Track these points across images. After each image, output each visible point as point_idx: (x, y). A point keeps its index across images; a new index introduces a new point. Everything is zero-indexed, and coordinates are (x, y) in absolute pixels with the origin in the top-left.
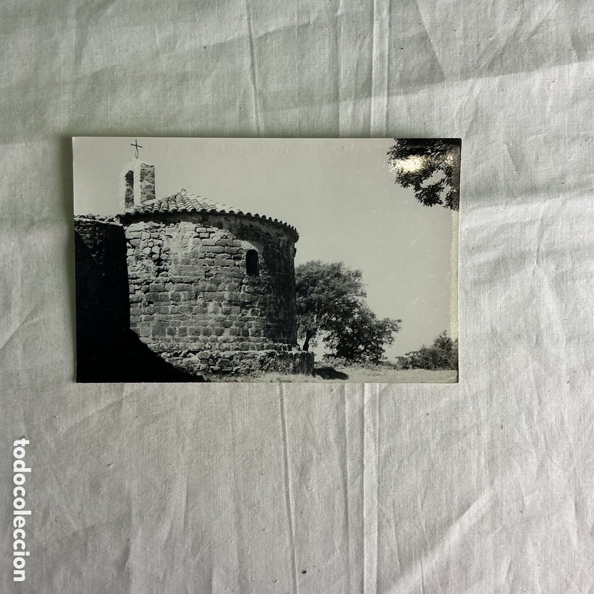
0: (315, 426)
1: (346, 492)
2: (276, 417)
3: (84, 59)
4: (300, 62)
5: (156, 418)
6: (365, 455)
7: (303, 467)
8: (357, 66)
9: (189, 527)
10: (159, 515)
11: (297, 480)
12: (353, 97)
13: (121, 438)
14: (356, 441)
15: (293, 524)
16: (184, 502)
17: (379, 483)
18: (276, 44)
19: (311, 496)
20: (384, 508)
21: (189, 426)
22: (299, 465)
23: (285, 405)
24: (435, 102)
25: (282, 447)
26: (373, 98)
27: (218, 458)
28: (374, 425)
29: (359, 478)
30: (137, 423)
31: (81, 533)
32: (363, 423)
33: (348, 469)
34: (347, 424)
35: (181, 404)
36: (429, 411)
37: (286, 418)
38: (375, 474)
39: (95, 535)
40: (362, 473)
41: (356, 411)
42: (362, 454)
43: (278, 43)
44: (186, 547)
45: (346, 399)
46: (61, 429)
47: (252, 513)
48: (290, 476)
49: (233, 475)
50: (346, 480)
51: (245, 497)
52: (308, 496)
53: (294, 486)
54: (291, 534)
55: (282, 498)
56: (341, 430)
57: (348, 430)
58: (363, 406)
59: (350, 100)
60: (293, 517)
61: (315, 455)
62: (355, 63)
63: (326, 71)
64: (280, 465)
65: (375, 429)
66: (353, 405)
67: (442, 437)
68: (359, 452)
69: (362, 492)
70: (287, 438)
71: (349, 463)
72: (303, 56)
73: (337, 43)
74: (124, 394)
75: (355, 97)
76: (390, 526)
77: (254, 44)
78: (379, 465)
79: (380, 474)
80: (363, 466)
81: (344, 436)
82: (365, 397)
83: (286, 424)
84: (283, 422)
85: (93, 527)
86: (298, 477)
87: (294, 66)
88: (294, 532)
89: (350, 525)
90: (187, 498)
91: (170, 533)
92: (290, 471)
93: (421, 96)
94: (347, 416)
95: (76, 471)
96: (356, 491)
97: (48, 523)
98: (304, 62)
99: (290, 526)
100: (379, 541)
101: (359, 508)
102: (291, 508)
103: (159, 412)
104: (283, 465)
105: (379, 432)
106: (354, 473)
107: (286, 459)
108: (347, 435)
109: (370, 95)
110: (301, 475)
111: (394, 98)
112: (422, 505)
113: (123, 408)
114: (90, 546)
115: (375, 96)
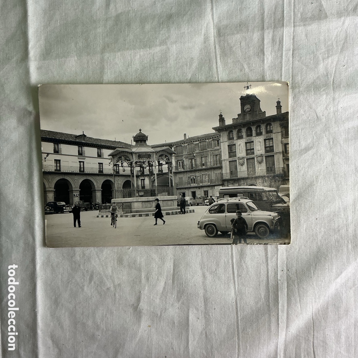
1: (267, 265)
9: (175, 285)
10: (158, 277)
11: (238, 257)
12: (273, 27)
15: (236, 283)
17: (287, 259)
20: (290, 274)
24: (322, 30)
26: (285, 28)
29: (275, 256)
31: (112, 289)
36: (318, 216)
38: (285, 254)
39: (120, 290)
44: (174, 296)
47: (212, 276)
50: (268, 257)
51: (207, 267)
52: (245, 267)
53: (236, 261)
54: (235, 289)
60: (236, 279)
67: (325, 232)
69: (277, 264)
76: (294, 285)
79: (288, 254)
85: (119, 285)
88: (237, 288)
89: (270, 284)
90: (174, 267)
91: (164, 288)
92: (234, 252)
93: (314, 27)
96: (274, 264)
97: (93, 282)
99: (235, 284)
100: (288, 294)
101: (275, 273)
102: (235, 273)
109: (283, 25)
111: (298, 28)
112: (314, 273)
114: (117, 296)
115: (286, 27)
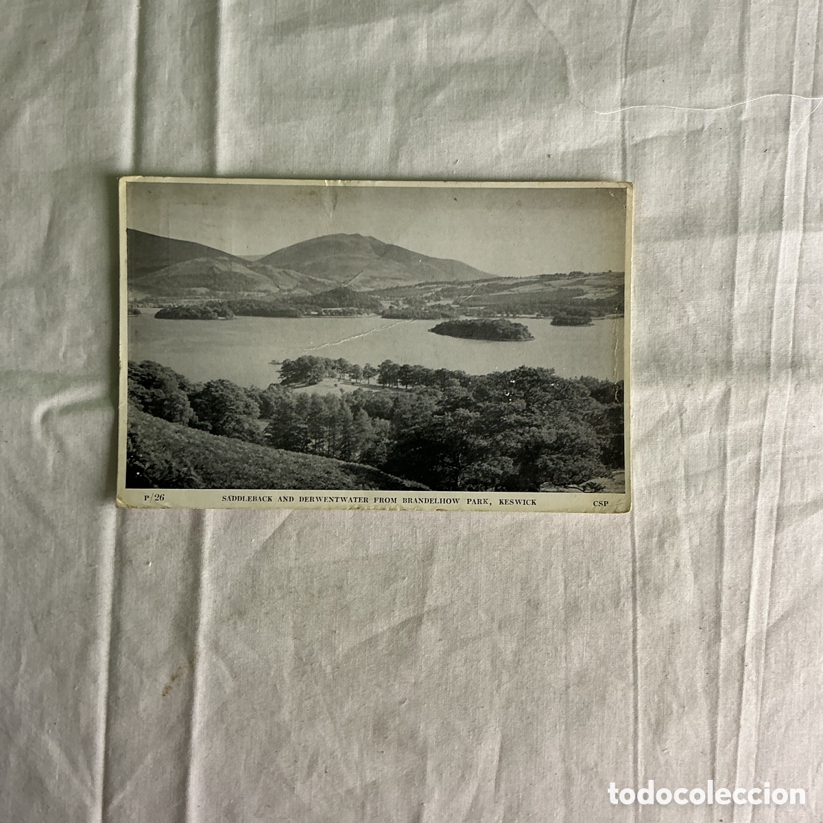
0: (678, 670)
2: (625, 653)
3: (401, 161)
4: (686, 180)
5: (465, 643)
6: (743, 712)
7: (658, 723)
8: (764, 190)
13: (418, 668)
14: (732, 693)
16: (496, 758)
18: (656, 155)
19: (667, 761)
21: (509, 657)
22: (653, 720)
23: (639, 637)
25: (631, 694)
27: (545, 703)
28: (758, 672)
30: (439, 648)
32: (743, 669)
33: (718, 728)
34: (721, 668)
35: (500, 627)
37: (640, 654)
40: (738, 736)
41: (735, 651)
42: (739, 710)
43: (661, 152)
45: (722, 634)
46: (340, 649)
48: (640, 734)
49: (563, 727)
55: (628, 761)
56: (713, 677)
57: (721, 676)
58: (745, 646)
59: (754, 232)
61: (675, 706)
62: (762, 185)
63: (722, 193)
64: (627, 718)
65: (758, 677)
66: (731, 642)
68: (735, 707)
70: (639, 683)
71: (720, 720)
72: (692, 172)
73: (739, 157)
74: (426, 609)
75: (759, 229)
77: (627, 152)
78: (759, 726)
80: (739, 727)
81: (717, 684)
82: (748, 633)
83: (639, 663)
84: (635, 660)
86: (651, 735)
87: (680, 185)
94: (721, 659)
95: (356, 707)
98: (693, 181)
103: (469, 635)
104: (631, 720)
105: (764, 681)
106: (726, 734)
107: (636, 710)
108: (720, 683)
110: (655, 733)
113: (423, 627)
